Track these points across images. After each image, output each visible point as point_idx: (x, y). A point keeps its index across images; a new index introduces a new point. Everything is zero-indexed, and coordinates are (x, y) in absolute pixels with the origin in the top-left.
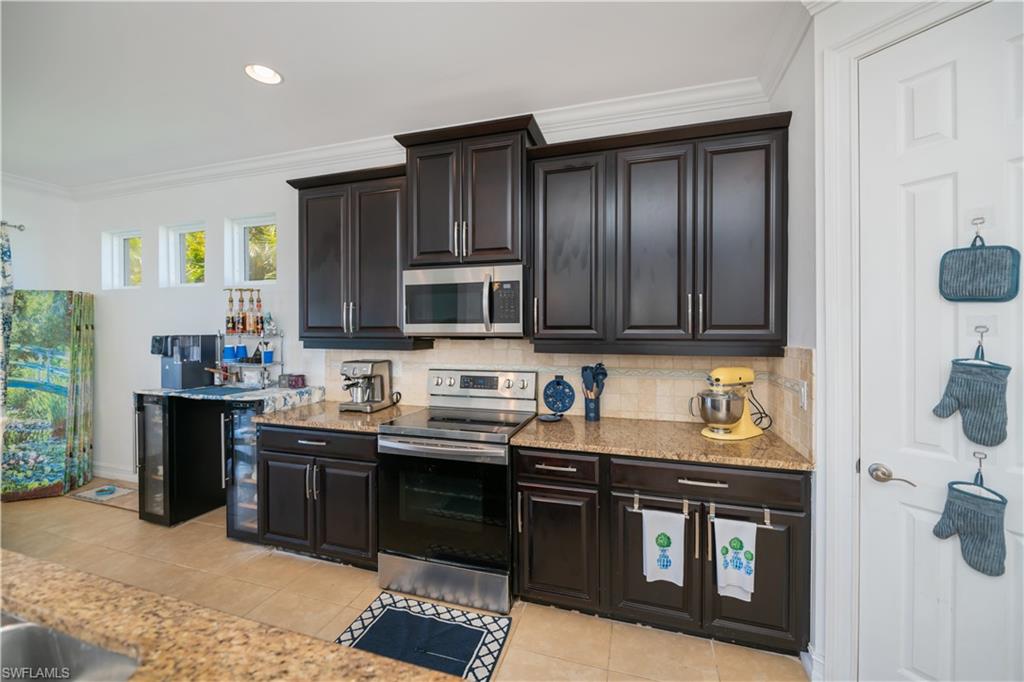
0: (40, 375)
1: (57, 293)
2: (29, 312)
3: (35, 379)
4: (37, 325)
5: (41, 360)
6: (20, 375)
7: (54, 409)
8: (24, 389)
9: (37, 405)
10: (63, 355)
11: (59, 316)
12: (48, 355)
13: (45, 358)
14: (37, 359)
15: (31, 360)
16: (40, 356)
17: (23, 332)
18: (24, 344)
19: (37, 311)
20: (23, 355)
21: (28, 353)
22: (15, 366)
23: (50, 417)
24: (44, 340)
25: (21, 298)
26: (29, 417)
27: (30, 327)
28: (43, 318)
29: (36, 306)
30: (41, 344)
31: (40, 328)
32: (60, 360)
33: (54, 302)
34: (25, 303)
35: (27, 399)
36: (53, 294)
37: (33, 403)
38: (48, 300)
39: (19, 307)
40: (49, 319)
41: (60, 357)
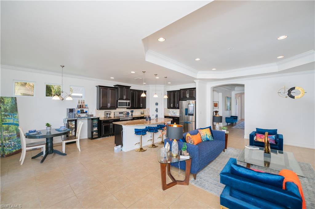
0: (11, 121)
1: (12, 98)
2: (5, 103)
3: (10, 122)
4: (8, 107)
5: (11, 117)
6: (6, 121)
7: (16, 130)
8: (7, 125)
9: (11, 129)
10: (16, 115)
11: (14, 104)
12: (12, 115)
13: (12, 116)
14: (10, 116)
15: (8, 117)
16: (10, 115)
17: (5, 109)
18: (5, 112)
19: (7, 103)
20: (6, 116)
21: (7, 115)
22: (4, 119)
23: (15, 132)
24: (11, 111)
25: (3, 99)
26: (10, 133)
27: (6, 107)
28: (9, 104)
29: (7, 101)
30: (10, 112)
31: (9, 108)
32: (16, 117)
33: (12, 100)
34: (4, 100)
35: (9, 128)
36: (11, 98)
37: (10, 129)
38: (10, 100)
39: (2, 102)
40: (11, 105)
41: (15, 116)
